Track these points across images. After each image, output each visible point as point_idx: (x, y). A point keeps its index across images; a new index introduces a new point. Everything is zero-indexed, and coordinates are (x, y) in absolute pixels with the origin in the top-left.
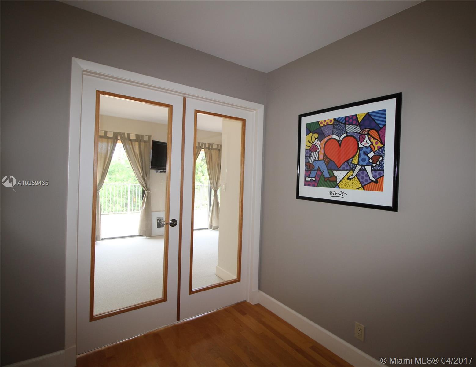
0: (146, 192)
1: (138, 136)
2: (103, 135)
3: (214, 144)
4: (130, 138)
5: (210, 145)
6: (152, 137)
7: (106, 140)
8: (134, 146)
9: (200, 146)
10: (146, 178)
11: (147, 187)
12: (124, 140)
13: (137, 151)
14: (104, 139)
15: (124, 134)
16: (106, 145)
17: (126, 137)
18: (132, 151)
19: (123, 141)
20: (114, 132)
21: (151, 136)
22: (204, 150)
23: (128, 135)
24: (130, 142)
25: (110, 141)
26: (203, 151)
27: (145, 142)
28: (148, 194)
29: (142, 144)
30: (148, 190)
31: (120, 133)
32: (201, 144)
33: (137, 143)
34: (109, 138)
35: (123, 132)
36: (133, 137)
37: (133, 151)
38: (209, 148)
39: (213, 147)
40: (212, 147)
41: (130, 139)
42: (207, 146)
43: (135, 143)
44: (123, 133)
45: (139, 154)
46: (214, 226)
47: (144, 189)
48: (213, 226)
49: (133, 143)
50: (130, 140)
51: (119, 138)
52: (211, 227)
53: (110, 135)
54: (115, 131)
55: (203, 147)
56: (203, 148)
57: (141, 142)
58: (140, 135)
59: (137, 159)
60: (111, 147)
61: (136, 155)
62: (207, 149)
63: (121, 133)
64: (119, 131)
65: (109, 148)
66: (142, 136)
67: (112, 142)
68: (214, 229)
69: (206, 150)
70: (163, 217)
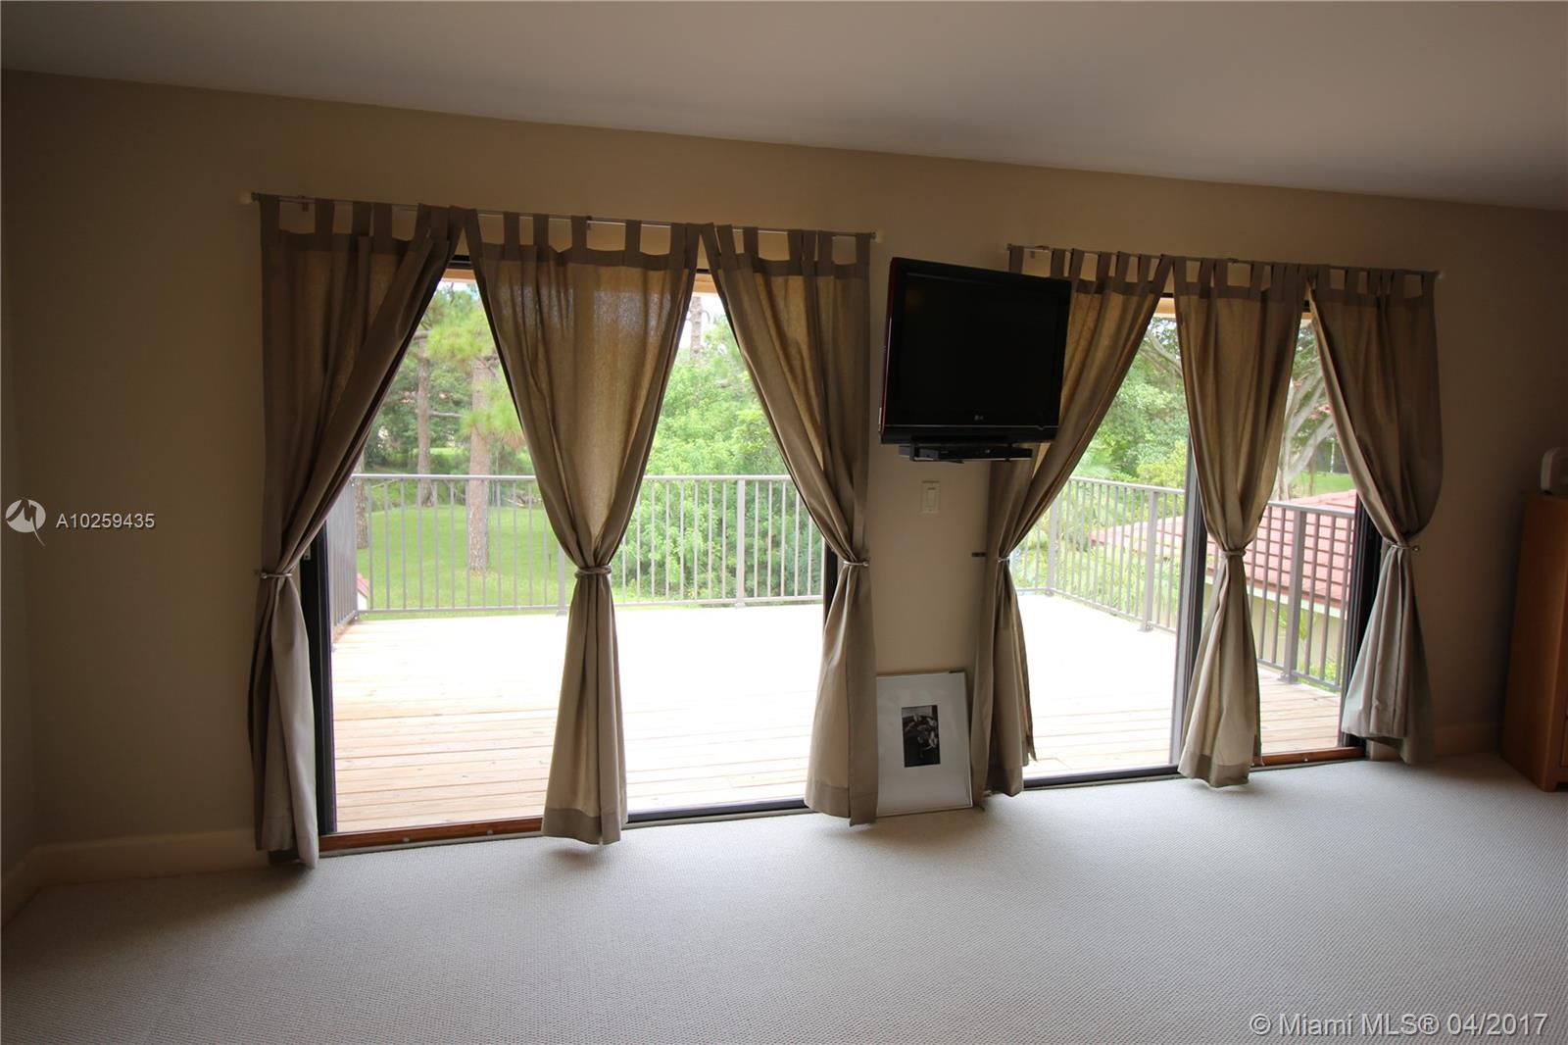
0: (844, 564)
1: (799, 240)
2: (619, 245)
3: (1235, 261)
4: (761, 255)
5: (1213, 268)
6: (878, 240)
7: (635, 273)
8: (781, 304)
9: (1151, 278)
10: (847, 490)
11: (850, 537)
12: (725, 271)
13: (798, 330)
14: (623, 270)
15: (726, 231)
16: (638, 304)
17: (740, 249)
18: (769, 332)
19: (720, 272)
20: (674, 226)
21: (871, 236)
22: (1171, 301)
23: (751, 236)
24: (759, 279)
25: (656, 276)
26: (1165, 310)
27: (841, 272)
28: (859, 577)
29: (826, 285)
30: (858, 555)
31: (706, 230)
32: (1155, 263)
33: (797, 283)
34: (651, 263)
35: (719, 222)
36: (775, 250)
37: (773, 333)
38: (1205, 294)
39: (1231, 282)
40: (1222, 278)
41: (762, 260)
42: (1192, 275)
43: (786, 282)
44: (720, 228)
45: (810, 348)
46: (1222, 768)
47: (835, 549)
48: (1216, 761)
49: (778, 282)
50: (762, 267)
51: (703, 262)
52: (1202, 768)
53: (656, 243)
54: (683, 220)
55: (1169, 288)
56: (1165, 291)
57: (816, 274)
58: (813, 233)
59: (796, 383)
60: (660, 316)
61: (793, 351)
62: (1195, 298)
63: (711, 225)
64: (700, 220)
65: (653, 323)
66: (826, 238)
67: (664, 280)
68: (1220, 784)
69: (1183, 299)
70: (935, 708)
